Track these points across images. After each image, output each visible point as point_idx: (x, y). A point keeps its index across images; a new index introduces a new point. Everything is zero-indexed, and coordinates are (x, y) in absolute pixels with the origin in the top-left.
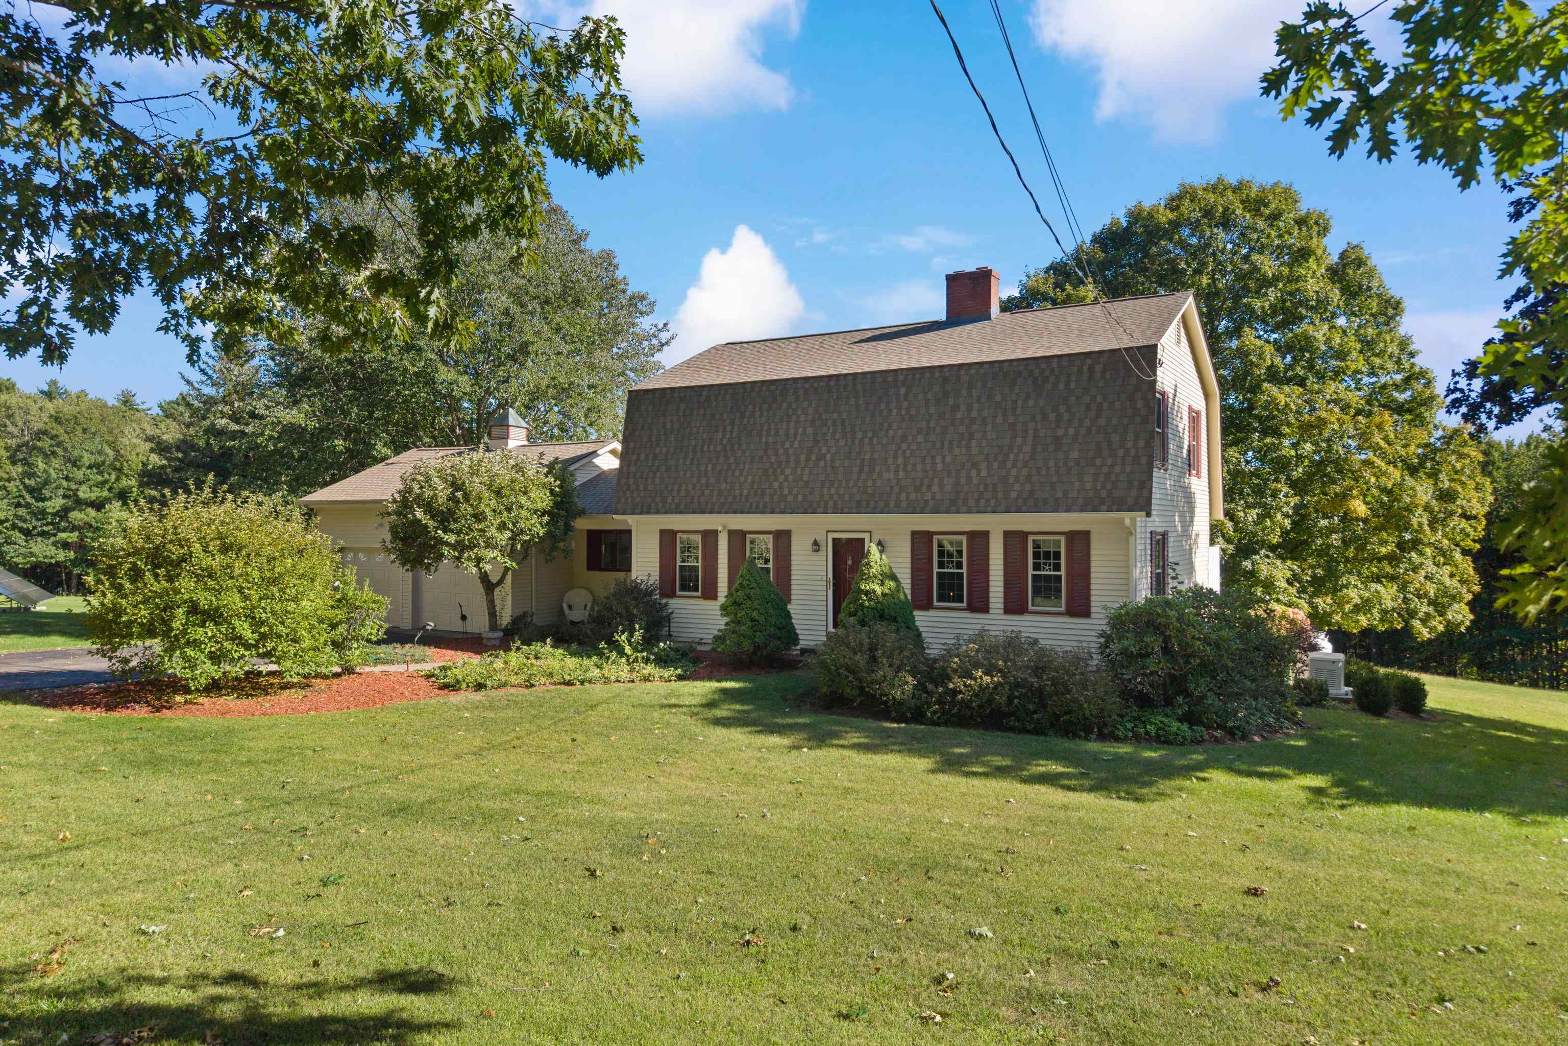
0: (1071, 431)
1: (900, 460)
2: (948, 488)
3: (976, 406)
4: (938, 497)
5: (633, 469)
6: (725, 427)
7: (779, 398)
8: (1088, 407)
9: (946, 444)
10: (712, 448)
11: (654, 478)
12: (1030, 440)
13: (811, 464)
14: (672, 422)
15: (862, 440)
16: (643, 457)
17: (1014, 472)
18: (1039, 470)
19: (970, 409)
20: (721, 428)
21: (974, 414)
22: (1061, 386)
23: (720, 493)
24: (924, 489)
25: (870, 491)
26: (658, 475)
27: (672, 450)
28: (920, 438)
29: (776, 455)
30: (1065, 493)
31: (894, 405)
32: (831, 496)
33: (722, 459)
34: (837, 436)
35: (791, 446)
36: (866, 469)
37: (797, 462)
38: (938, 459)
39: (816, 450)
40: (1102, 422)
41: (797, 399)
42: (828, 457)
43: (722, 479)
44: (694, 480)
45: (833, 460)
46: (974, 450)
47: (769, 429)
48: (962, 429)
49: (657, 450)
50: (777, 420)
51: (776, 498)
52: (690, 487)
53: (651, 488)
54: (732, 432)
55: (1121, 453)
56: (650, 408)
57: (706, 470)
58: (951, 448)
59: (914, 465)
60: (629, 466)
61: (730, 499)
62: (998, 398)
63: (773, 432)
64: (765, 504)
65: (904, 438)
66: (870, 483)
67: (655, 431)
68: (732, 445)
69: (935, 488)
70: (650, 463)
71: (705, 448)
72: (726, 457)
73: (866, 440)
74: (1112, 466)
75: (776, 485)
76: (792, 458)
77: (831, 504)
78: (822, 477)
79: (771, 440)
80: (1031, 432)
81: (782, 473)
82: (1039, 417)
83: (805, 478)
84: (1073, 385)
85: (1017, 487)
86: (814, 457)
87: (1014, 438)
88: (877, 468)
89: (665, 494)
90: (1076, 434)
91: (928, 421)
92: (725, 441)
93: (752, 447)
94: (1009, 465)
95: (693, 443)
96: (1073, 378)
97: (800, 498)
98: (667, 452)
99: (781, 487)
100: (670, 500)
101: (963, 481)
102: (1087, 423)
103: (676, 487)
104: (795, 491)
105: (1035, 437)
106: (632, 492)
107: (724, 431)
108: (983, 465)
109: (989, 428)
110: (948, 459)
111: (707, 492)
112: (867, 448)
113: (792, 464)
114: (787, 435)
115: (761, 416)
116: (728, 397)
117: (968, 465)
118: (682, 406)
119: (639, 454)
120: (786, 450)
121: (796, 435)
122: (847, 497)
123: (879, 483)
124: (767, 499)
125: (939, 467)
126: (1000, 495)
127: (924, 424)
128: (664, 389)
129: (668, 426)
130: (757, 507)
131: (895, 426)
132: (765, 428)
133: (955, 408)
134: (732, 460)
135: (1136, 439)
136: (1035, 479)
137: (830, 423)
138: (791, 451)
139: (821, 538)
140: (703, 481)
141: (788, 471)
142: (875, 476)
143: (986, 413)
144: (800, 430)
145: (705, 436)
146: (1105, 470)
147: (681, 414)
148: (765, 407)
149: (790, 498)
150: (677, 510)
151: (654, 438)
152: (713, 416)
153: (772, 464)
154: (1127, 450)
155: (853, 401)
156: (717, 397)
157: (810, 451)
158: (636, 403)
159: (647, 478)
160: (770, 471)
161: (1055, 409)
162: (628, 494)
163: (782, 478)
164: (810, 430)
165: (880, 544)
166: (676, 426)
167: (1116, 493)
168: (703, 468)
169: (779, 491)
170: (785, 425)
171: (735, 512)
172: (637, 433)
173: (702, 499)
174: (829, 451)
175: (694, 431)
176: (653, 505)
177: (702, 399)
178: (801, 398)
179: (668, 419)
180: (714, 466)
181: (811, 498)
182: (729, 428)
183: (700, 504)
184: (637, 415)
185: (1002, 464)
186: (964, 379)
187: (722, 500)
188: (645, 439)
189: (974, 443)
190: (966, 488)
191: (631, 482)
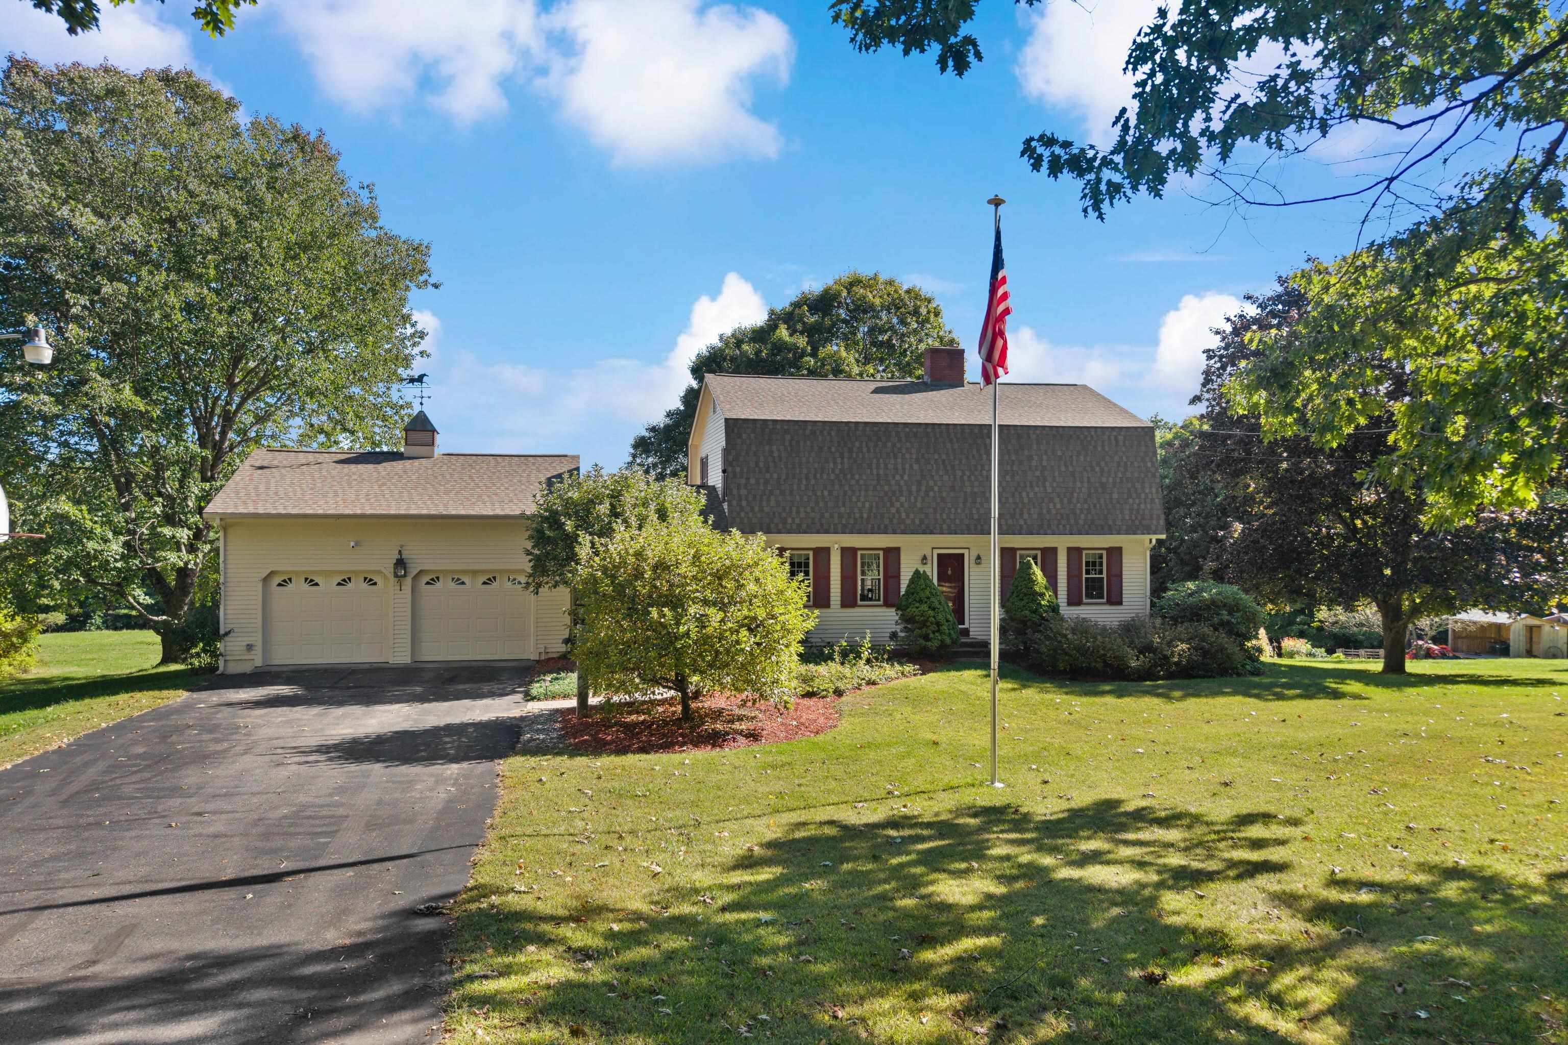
0: (1111, 480)
2: (1035, 516)
3: (1045, 457)
4: (1029, 522)
5: (744, 492)
6: (834, 459)
7: (884, 439)
8: (1119, 466)
10: (825, 476)
11: (769, 500)
12: (1086, 485)
13: (922, 494)
14: (779, 450)
15: (962, 477)
16: (752, 481)
17: (1079, 506)
18: (1095, 506)
19: (1041, 460)
20: (831, 459)
21: (1045, 463)
22: (1099, 449)
23: (841, 516)
24: (1018, 516)
25: (976, 517)
26: (773, 498)
27: (783, 477)
29: (889, 485)
30: (1114, 521)
32: (944, 521)
33: (837, 487)
34: (941, 473)
35: (902, 478)
36: (970, 500)
37: (910, 492)
38: (1024, 494)
39: (924, 482)
40: (1129, 475)
41: (900, 440)
42: (936, 489)
43: (840, 504)
44: (812, 504)
45: (940, 492)
46: (1049, 490)
47: (878, 464)
48: (1038, 473)
49: (768, 476)
50: (884, 456)
52: (809, 510)
53: (766, 509)
54: (842, 463)
55: (1143, 496)
56: (752, 436)
57: (823, 495)
58: (1031, 486)
59: (1007, 498)
60: (739, 489)
61: (852, 521)
62: (1059, 453)
63: (882, 466)
64: (886, 526)
66: (974, 511)
67: (762, 458)
68: (845, 475)
69: (1026, 516)
70: (762, 487)
71: (818, 476)
72: (841, 485)
73: (965, 478)
74: (1139, 504)
75: (893, 510)
76: (904, 488)
77: (945, 526)
78: (934, 505)
79: (881, 472)
80: (1085, 480)
81: (898, 500)
82: (1089, 469)
83: (919, 505)
84: (1107, 449)
85: (1083, 516)
86: (923, 488)
87: (1074, 482)
88: (979, 500)
89: (784, 515)
90: (1114, 483)
91: (1012, 466)
92: (837, 472)
93: (864, 477)
94: (1074, 501)
95: (805, 471)
96: (1106, 443)
97: (917, 522)
98: (779, 478)
99: (898, 511)
100: (790, 521)
101: (1045, 511)
102: (1120, 475)
103: (794, 509)
104: (912, 516)
105: (1089, 481)
106: (747, 513)
107: (835, 463)
108: (1057, 500)
109: (1057, 473)
110: (1031, 495)
111: (827, 515)
112: (967, 483)
113: (905, 493)
114: (896, 469)
115: (869, 451)
116: (833, 433)
117: (1046, 500)
118: (788, 437)
119: (748, 479)
120: (898, 484)
121: (904, 469)
122: (957, 521)
123: (982, 511)
124: (887, 521)
125: (1026, 500)
126: (1072, 521)
127: (1009, 468)
128: (765, 421)
129: (776, 454)
130: (879, 528)
132: (875, 461)
133: (1030, 458)
134: (847, 488)
135: (1151, 487)
136: (1093, 512)
137: (932, 462)
138: (902, 483)
139: (928, 554)
140: (821, 504)
141: (903, 499)
142: (978, 505)
143: (1052, 463)
144: (907, 466)
145: (816, 465)
146: (1135, 507)
147: (787, 444)
148: (871, 444)
149: (908, 522)
150: (800, 530)
151: (761, 465)
152: (821, 448)
153: (886, 493)
154: (1146, 494)
155: (949, 446)
156: (822, 432)
157: (919, 483)
158: (736, 430)
159: (761, 501)
160: (886, 499)
161: (1098, 464)
162: (743, 515)
163: (898, 504)
164: (916, 467)
165: (979, 558)
166: (784, 454)
167: (1144, 522)
168: (819, 493)
169: (897, 516)
170: (892, 461)
171: (859, 532)
172: (741, 459)
173: (824, 521)
174: (936, 484)
175: (804, 460)
176: (772, 526)
177: (808, 432)
178: (904, 439)
179: (774, 448)
180: (830, 492)
181: (926, 522)
182: (839, 460)
183: (822, 525)
184: (739, 441)
185: (1070, 502)
186: (1033, 437)
187: (844, 522)
188: (752, 464)
189: (1047, 484)
190: (1048, 517)
191: (744, 503)
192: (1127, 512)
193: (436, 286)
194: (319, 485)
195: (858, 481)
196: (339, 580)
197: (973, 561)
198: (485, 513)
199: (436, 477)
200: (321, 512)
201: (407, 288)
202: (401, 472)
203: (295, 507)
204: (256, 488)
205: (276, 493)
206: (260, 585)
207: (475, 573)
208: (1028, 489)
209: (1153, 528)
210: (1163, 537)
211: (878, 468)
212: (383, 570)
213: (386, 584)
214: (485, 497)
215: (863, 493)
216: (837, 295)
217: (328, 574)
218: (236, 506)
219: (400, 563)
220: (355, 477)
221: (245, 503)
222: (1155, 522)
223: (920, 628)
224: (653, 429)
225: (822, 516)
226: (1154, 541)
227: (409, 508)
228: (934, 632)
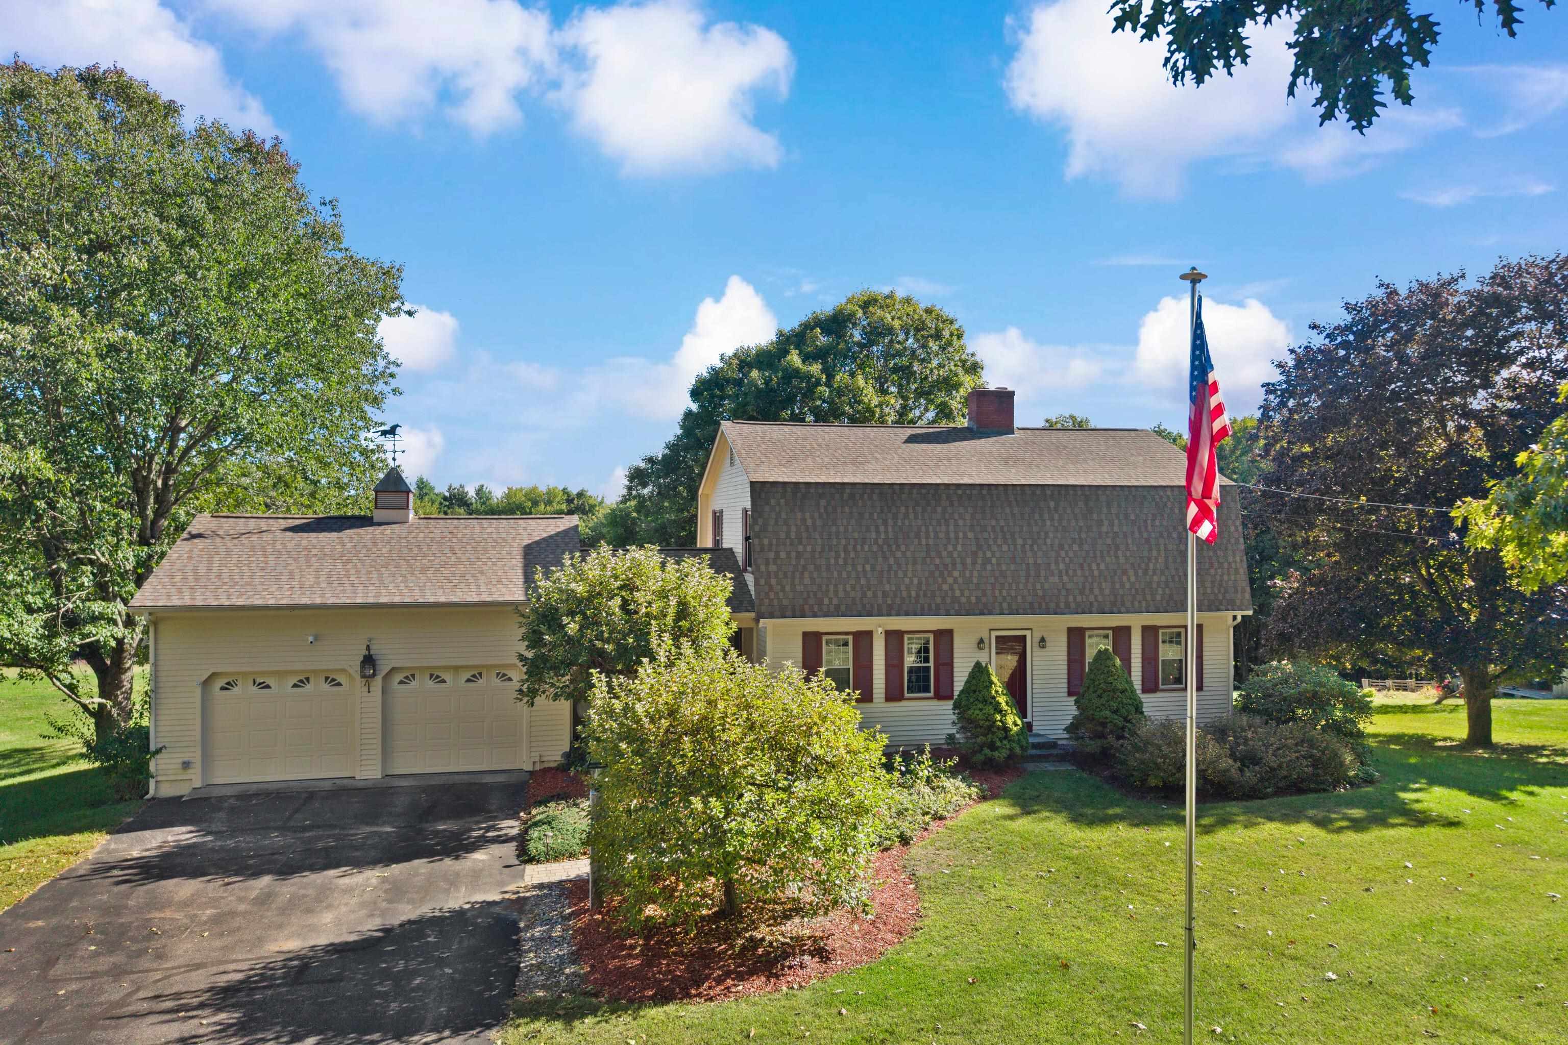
1: (1062, 566)
2: (1107, 592)
3: (1116, 522)
4: (1100, 599)
5: (773, 568)
6: (877, 527)
7: (933, 503)
9: (1098, 554)
10: (866, 548)
11: (802, 578)
12: (1162, 554)
13: (978, 567)
14: (812, 517)
15: (1023, 546)
16: (783, 555)
17: (1155, 578)
18: (1173, 578)
19: (1112, 525)
20: (873, 528)
21: (1116, 529)
22: (1177, 511)
23: (885, 594)
24: (1087, 592)
25: (1040, 593)
26: (806, 574)
27: (818, 549)
28: (1075, 547)
29: (941, 557)
31: (1046, 516)
32: (1004, 598)
33: (880, 560)
34: (999, 542)
35: (955, 549)
36: (1032, 573)
37: (964, 564)
38: (1094, 566)
39: (980, 554)
41: (952, 505)
43: (885, 580)
44: (852, 582)
45: (999, 565)
46: (1122, 560)
47: (927, 532)
48: (1109, 541)
49: (800, 548)
50: (934, 523)
51: (948, 600)
52: (848, 588)
53: (799, 588)
54: (886, 532)
55: (1226, 565)
56: (782, 501)
57: (864, 570)
58: (1102, 557)
59: (1075, 570)
60: (767, 564)
61: (898, 601)
62: (1132, 517)
63: (932, 535)
64: (937, 605)
65: (1061, 547)
66: (1038, 587)
67: (794, 529)
68: (889, 546)
69: (1096, 591)
70: (794, 562)
71: (859, 547)
72: (885, 558)
73: (1027, 547)
74: (1222, 576)
75: (945, 587)
76: (958, 560)
77: (1005, 605)
78: (992, 580)
79: (931, 542)
80: (1162, 548)
81: (950, 574)
82: (1165, 534)
83: (975, 580)
85: (1160, 591)
86: (980, 561)
87: (1150, 550)
88: (1043, 573)
89: (819, 595)
91: (1079, 533)
92: (880, 542)
93: (912, 548)
94: (1150, 573)
95: (843, 542)
97: (973, 599)
98: (813, 551)
99: (952, 589)
100: (826, 601)
101: (1118, 586)
103: (831, 588)
104: (967, 593)
106: (777, 593)
107: (878, 532)
108: (1131, 572)
109: (1130, 541)
110: (1102, 567)
111: (870, 594)
112: (1029, 554)
113: (959, 566)
114: (949, 539)
115: (916, 518)
116: (875, 497)
117: (1119, 572)
118: (823, 503)
119: (777, 554)
120: (950, 554)
121: (957, 538)
122: (1019, 599)
123: (1046, 586)
124: (939, 600)
125: (1096, 573)
126: (1149, 597)
127: (1076, 535)
128: (797, 484)
129: (809, 523)
130: (930, 609)
131: (1051, 535)
132: (923, 528)
133: (1100, 523)
134: (892, 561)
135: (1234, 556)
136: (1171, 585)
137: (989, 529)
138: (955, 555)
139: (985, 636)
140: (863, 581)
141: (956, 574)
142: (1042, 580)
143: (1125, 529)
144: (961, 535)
145: (856, 535)
146: (1218, 578)
147: (822, 510)
148: (919, 509)
149: (963, 600)
150: (838, 612)
151: (793, 535)
152: (861, 515)
153: (937, 566)
154: (1229, 564)
155: (1008, 510)
156: (862, 496)
157: (975, 554)
158: (763, 495)
159: (793, 578)
160: (937, 574)
161: (1175, 528)
162: (772, 595)
163: (950, 580)
164: (970, 535)
165: (1043, 640)
166: (819, 523)
167: (1228, 596)
168: (860, 568)
169: (950, 593)
170: (943, 528)
171: (907, 615)
172: (770, 529)
173: (865, 601)
174: (993, 555)
175: (842, 529)
176: (806, 607)
177: (846, 496)
178: (956, 504)
179: (808, 515)
180: (873, 569)
181: (984, 600)
182: (882, 529)
183: (864, 606)
184: (767, 508)
185: (1146, 572)
186: (1103, 498)
187: (889, 602)
188: (783, 536)
189: (1120, 553)
190: (1121, 592)
191: (773, 582)
192: (1208, 584)
193: (410, 313)
194: (272, 563)
195: (904, 553)
196: (295, 681)
197: (1036, 645)
198: (469, 599)
199: (411, 550)
200: (272, 602)
201: (378, 319)
202: (370, 545)
203: (241, 595)
204: (195, 570)
205: (219, 576)
206: (198, 691)
207: (456, 669)
208: (1099, 561)
209: (1238, 602)
210: (1250, 613)
211: (927, 537)
212: (348, 668)
213: (352, 683)
214: (468, 576)
215: (910, 567)
216: (852, 315)
217: (280, 674)
218: (169, 597)
219: (369, 661)
220: (314, 552)
221: (180, 591)
222: (1239, 596)
223: (985, 735)
224: (650, 460)
225: (864, 595)
226: (1239, 619)
227: (378, 595)
228: (1001, 740)
